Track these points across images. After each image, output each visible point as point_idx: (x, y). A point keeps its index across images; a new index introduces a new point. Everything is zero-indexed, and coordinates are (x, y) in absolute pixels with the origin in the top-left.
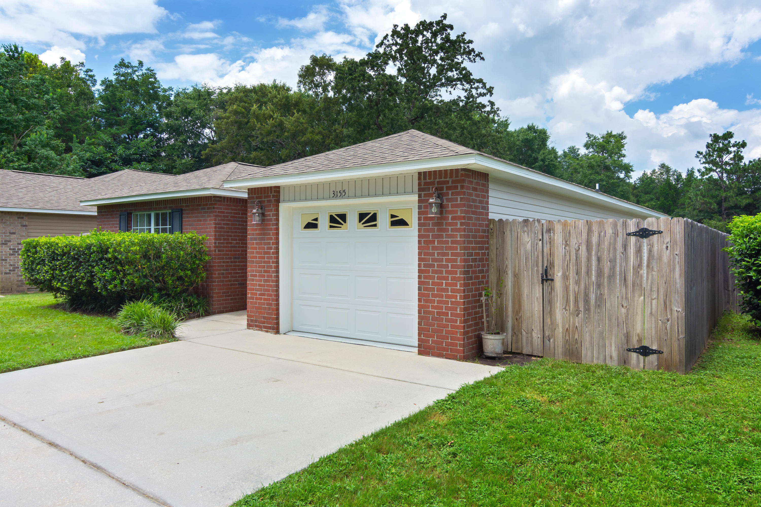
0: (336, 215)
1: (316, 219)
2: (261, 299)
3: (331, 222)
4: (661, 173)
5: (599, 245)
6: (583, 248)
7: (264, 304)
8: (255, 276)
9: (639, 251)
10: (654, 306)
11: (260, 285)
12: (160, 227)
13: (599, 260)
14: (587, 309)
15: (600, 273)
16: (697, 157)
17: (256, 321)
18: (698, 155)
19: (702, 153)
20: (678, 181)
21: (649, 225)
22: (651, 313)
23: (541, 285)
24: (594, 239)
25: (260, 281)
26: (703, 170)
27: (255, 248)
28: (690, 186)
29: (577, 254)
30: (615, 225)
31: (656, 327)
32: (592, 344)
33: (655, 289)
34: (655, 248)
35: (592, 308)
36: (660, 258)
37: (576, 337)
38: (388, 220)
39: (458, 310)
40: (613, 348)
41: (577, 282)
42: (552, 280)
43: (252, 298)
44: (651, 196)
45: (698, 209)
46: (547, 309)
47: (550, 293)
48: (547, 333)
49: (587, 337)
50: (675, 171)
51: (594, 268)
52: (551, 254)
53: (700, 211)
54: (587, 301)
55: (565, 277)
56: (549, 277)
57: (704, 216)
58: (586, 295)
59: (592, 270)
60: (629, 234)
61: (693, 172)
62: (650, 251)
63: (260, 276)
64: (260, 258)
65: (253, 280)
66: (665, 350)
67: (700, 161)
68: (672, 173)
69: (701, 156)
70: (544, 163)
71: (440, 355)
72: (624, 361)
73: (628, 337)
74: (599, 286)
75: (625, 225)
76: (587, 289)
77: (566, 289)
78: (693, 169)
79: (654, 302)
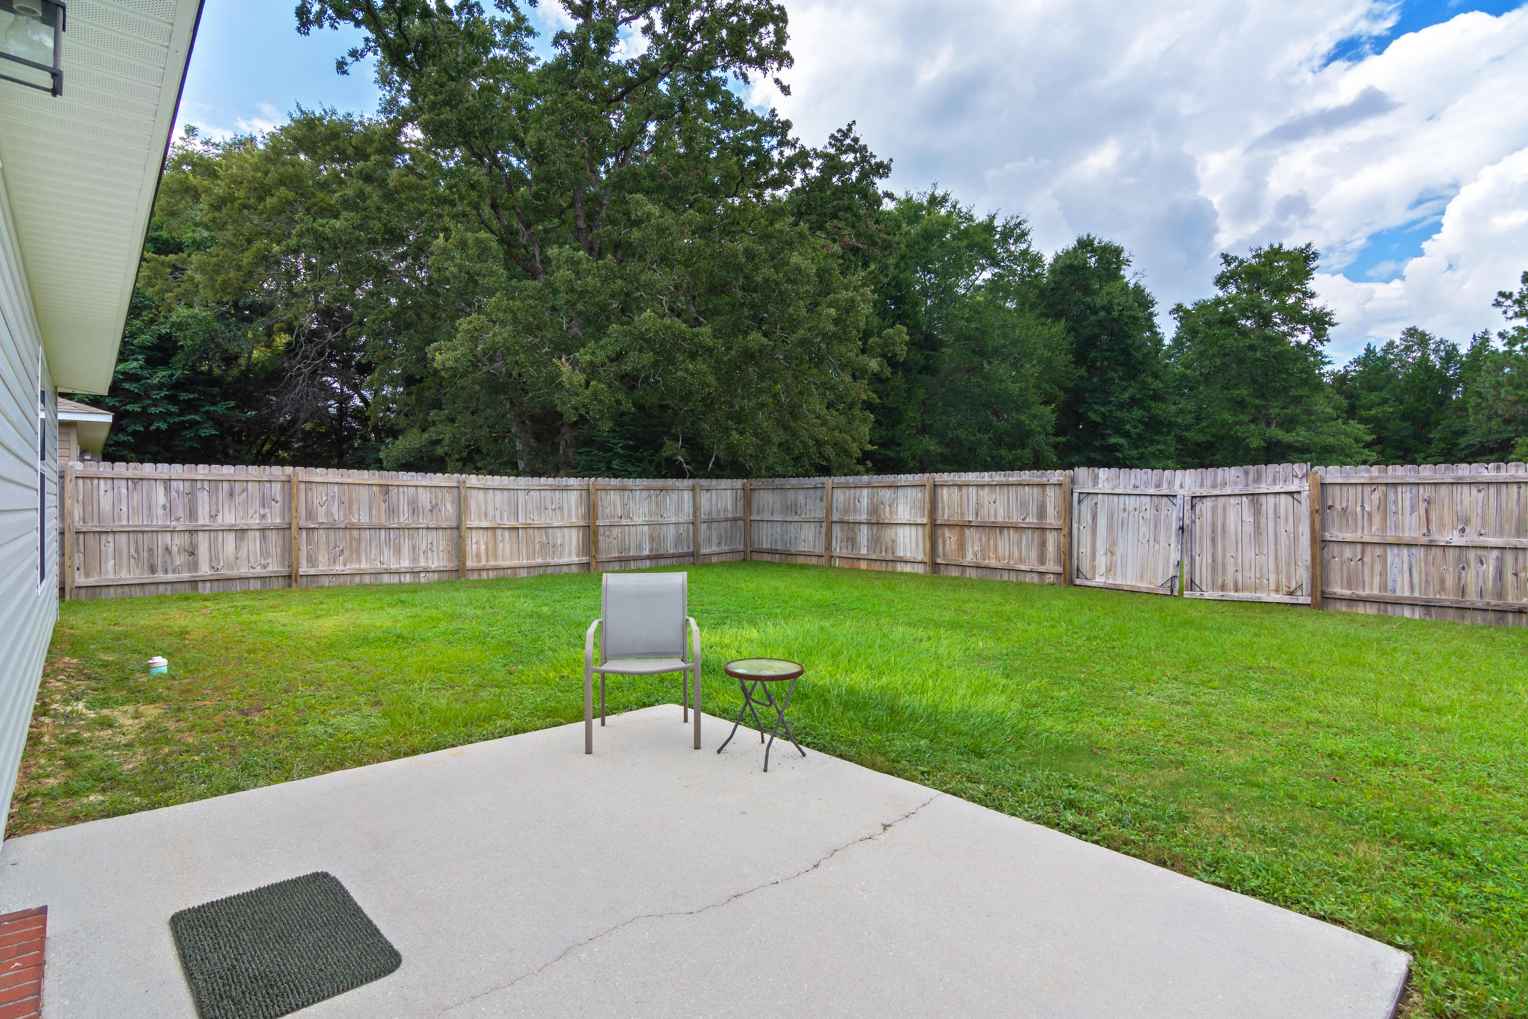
4: (1408, 349)
16: (1498, 304)
18: (1501, 299)
19: (1511, 295)
20: (1448, 362)
26: (1512, 333)
28: (1480, 370)
44: (1384, 394)
45: (1501, 416)
50: (1442, 341)
53: (1507, 422)
57: (1516, 431)
61: (1488, 340)
67: (1505, 312)
68: (1432, 346)
69: (1509, 302)
70: (1109, 313)
78: (1486, 332)
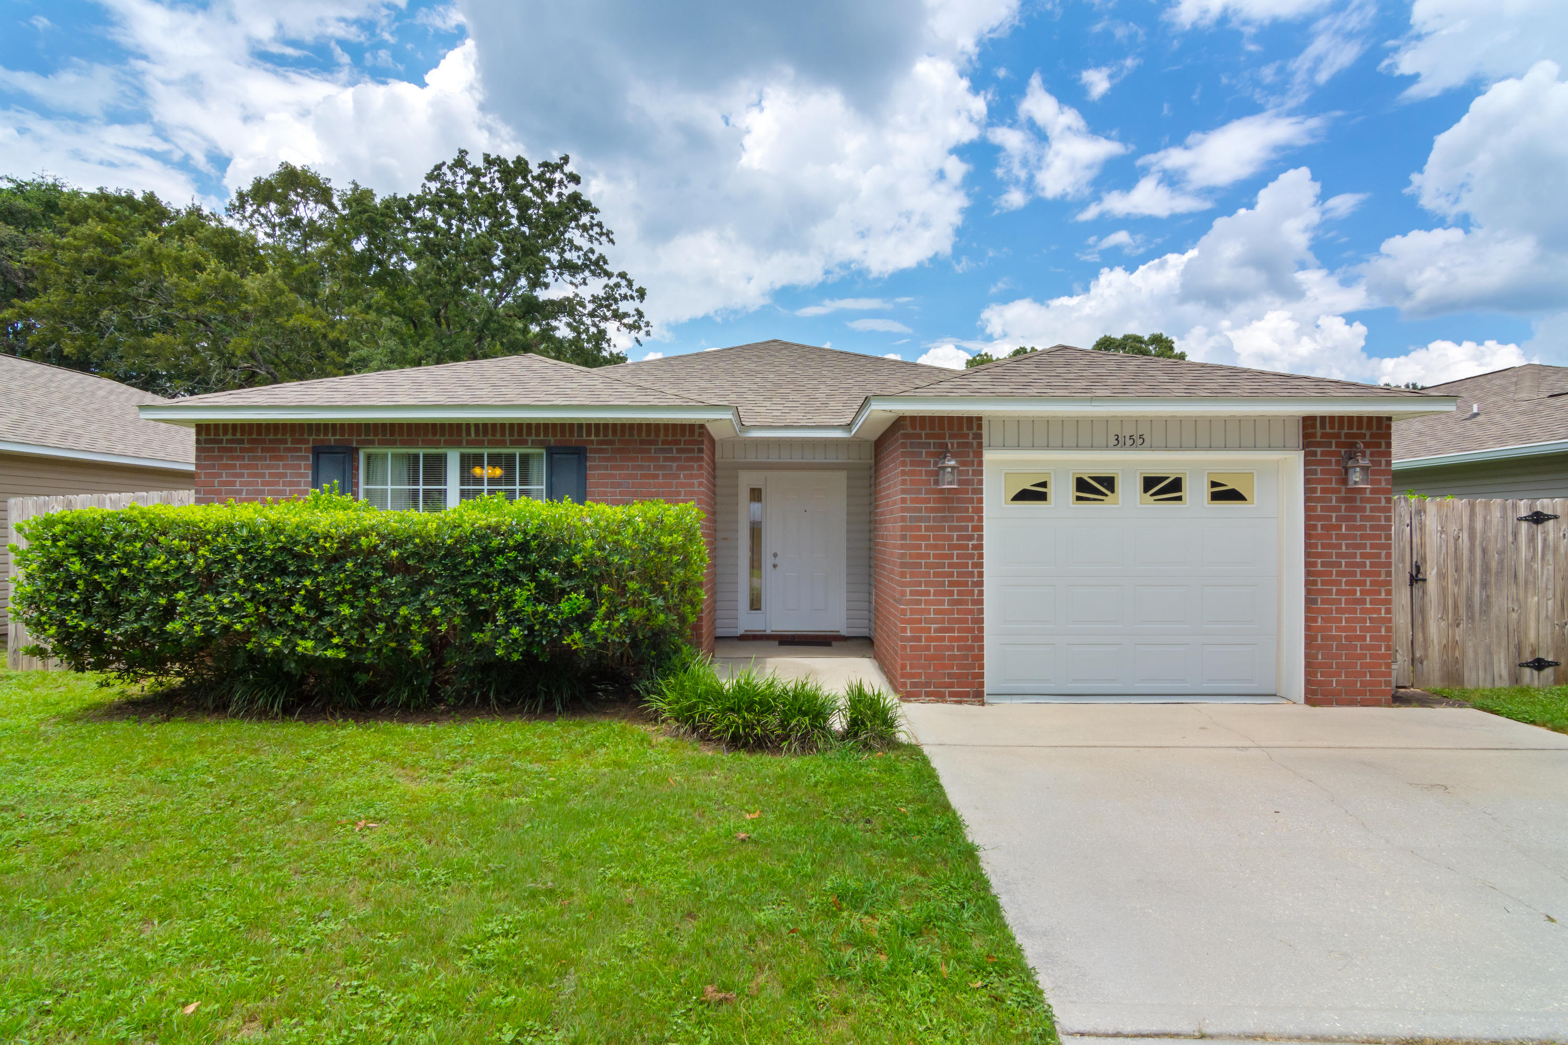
0: (1091, 478)
1: (1044, 485)
3: (1078, 490)
5: (1484, 532)
6: (1465, 536)
9: (1532, 539)
10: (1550, 608)
12: (486, 487)
13: (1484, 551)
14: (1471, 618)
15: (1486, 569)
17: (927, 684)
21: (1543, 507)
22: (1547, 616)
23: (1409, 588)
24: (1479, 525)
29: (1455, 544)
30: (1504, 508)
31: (1553, 633)
32: (1476, 661)
33: (1551, 586)
34: (1551, 536)
35: (1477, 615)
36: (1556, 550)
37: (1457, 654)
38: (1207, 491)
39: (1383, 630)
40: (1503, 665)
41: (1457, 582)
42: (1424, 580)
46: (1418, 620)
47: (1423, 598)
48: (1418, 655)
49: (1470, 653)
51: (1478, 562)
52: (1423, 545)
54: (1470, 606)
55: (1441, 576)
56: (1420, 576)
58: (1469, 599)
59: (1475, 565)
60: (1520, 519)
62: (1545, 540)
66: (1562, 661)
71: (1352, 703)
72: (1516, 679)
73: (1519, 648)
74: (1485, 585)
75: (1515, 507)
76: (1470, 591)
77: (1443, 591)
79: (1550, 602)
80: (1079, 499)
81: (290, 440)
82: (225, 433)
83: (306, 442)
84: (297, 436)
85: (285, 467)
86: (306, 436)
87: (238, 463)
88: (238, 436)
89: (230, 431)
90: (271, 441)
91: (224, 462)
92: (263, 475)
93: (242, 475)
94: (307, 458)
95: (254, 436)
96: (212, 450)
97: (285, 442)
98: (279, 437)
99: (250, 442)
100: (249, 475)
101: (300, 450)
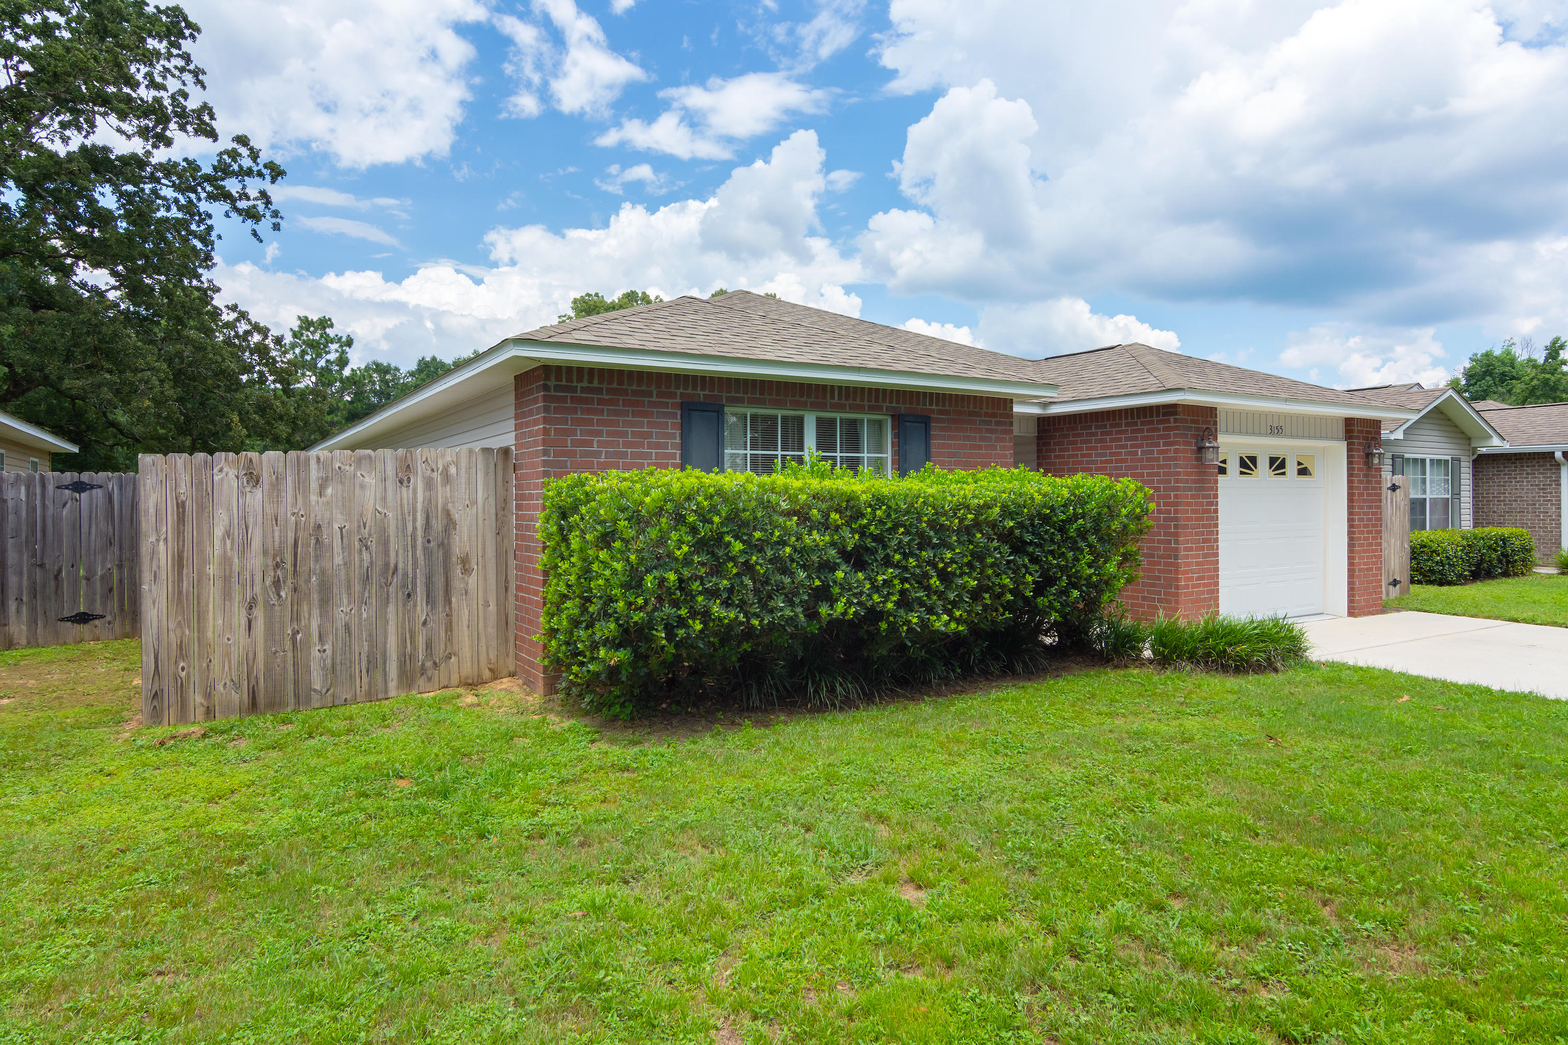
0: (1249, 457)
1: (1225, 461)
2: (1198, 586)
3: (1241, 466)
7: (1203, 593)
8: (1191, 549)
11: (1198, 564)
12: (838, 454)
25: (1197, 556)
27: (1189, 504)
38: (1295, 468)
43: (1187, 587)
63: (1198, 549)
64: (1197, 519)
65: (1187, 557)
80: (1242, 473)
81: (655, 393)
82: (580, 379)
83: (673, 395)
84: (663, 388)
85: (650, 424)
86: (672, 390)
87: (595, 418)
88: (596, 384)
89: (586, 377)
90: (635, 393)
91: (579, 416)
92: (625, 434)
93: (600, 433)
94: (674, 416)
95: (615, 385)
96: (563, 399)
97: (650, 394)
98: (644, 388)
99: (609, 391)
100: (609, 434)
101: (666, 405)
